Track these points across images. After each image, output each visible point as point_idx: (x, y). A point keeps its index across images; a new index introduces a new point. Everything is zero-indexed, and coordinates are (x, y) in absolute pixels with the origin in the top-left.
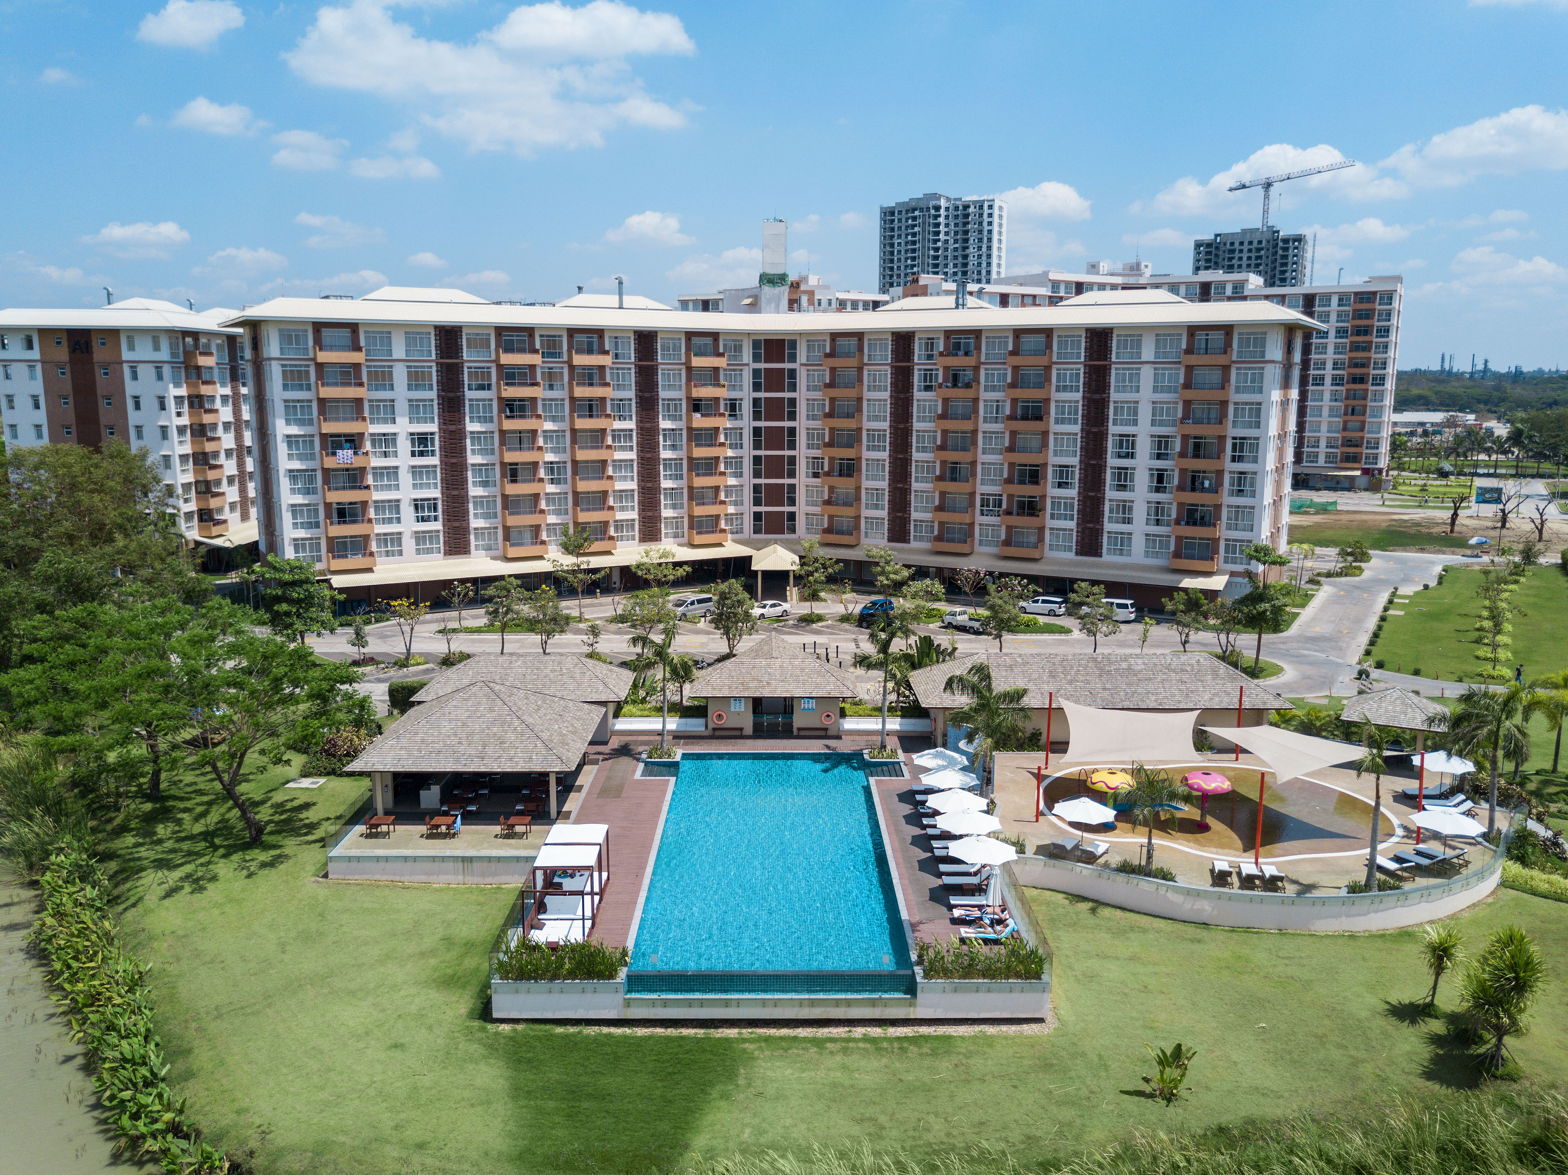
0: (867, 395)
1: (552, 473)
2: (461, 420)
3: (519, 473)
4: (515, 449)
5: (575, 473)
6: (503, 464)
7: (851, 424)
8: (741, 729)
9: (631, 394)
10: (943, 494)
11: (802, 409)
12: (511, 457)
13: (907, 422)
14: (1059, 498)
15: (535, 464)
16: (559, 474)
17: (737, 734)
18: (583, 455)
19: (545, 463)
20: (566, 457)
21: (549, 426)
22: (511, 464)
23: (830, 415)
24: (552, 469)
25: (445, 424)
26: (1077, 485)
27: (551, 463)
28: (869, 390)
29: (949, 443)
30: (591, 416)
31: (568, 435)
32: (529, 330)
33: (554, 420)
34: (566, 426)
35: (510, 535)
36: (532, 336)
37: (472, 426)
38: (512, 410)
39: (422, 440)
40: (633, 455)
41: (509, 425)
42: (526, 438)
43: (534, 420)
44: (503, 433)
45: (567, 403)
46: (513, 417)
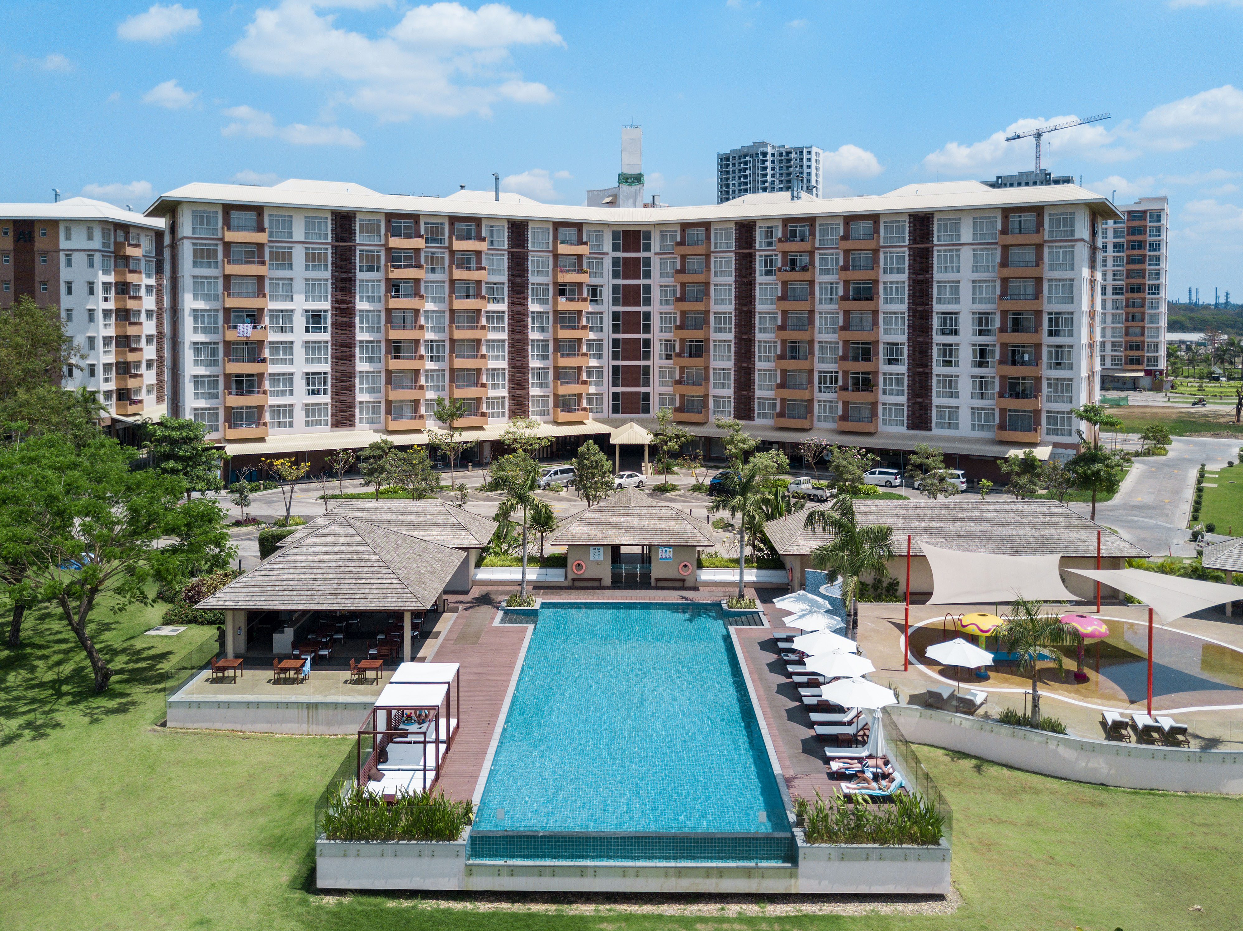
0: (714, 280)
1: (432, 351)
2: (352, 299)
3: (402, 349)
4: (398, 327)
5: (452, 350)
6: (387, 341)
7: (700, 306)
8: (600, 580)
9: (504, 278)
10: (784, 372)
11: (656, 295)
12: (395, 334)
13: (751, 304)
14: (891, 374)
15: (417, 342)
16: (438, 352)
17: (595, 584)
18: (459, 334)
19: (426, 341)
20: (444, 336)
21: (430, 306)
22: (395, 342)
23: (681, 299)
24: (432, 346)
25: (337, 302)
26: (906, 361)
27: (431, 341)
28: (715, 276)
29: (789, 323)
30: (468, 297)
31: (447, 315)
32: (415, 217)
33: (435, 300)
34: (445, 307)
35: (391, 408)
36: (417, 223)
37: (361, 305)
38: (397, 291)
39: (315, 317)
40: (504, 336)
41: (394, 304)
42: (409, 316)
43: (417, 300)
44: (388, 311)
45: (447, 285)
46: (398, 297)
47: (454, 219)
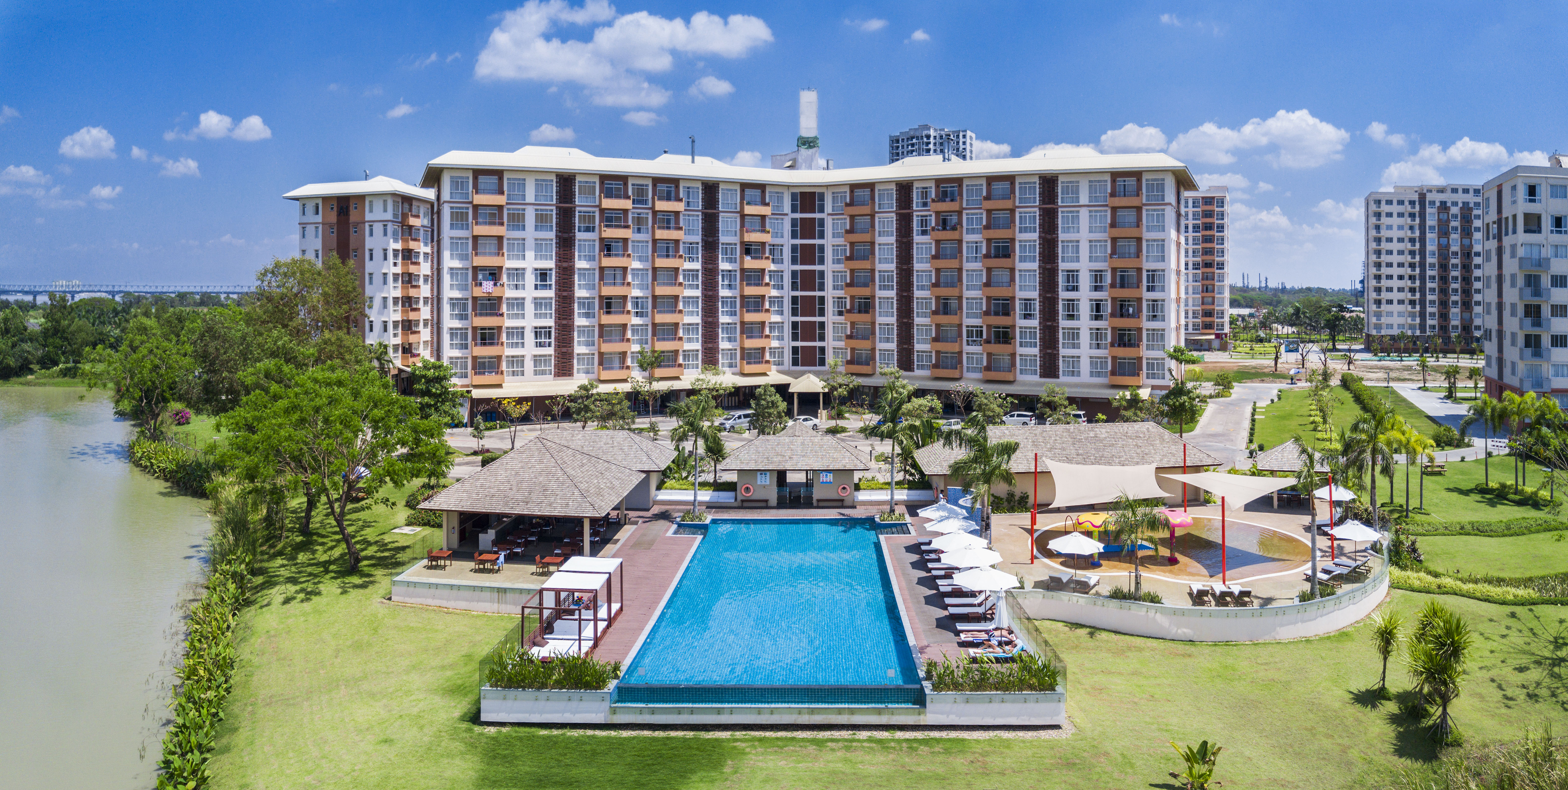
0: (878, 240)
1: (637, 307)
2: (572, 259)
3: (612, 305)
4: (610, 285)
5: (654, 307)
6: (601, 297)
7: (867, 265)
8: (767, 502)
9: (698, 238)
10: (938, 327)
11: (829, 254)
12: (607, 291)
13: (910, 263)
14: (1026, 328)
15: (626, 297)
16: (642, 308)
17: (764, 505)
18: (660, 291)
19: (632, 298)
20: (648, 293)
21: (636, 265)
22: (607, 298)
23: (850, 258)
24: (637, 302)
25: (560, 261)
26: (1037, 316)
27: (637, 298)
28: (879, 236)
29: (942, 281)
30: (668, 256)
31: (650, 273)
32: (623, 179)
33: (640, 259)
34: (648, 265)
35: (604, 360)
36: (626, 184)
37: (580, 264)
38: (609, 250)
39: (543, 275)
40: (698, 293)
41: (607, 262)
42: (619, 273)
43: (625, 259)
44: (602, 269)
45: (650, 245)
46: (609, 255)
47: (657, 180)
